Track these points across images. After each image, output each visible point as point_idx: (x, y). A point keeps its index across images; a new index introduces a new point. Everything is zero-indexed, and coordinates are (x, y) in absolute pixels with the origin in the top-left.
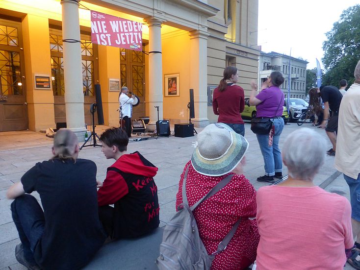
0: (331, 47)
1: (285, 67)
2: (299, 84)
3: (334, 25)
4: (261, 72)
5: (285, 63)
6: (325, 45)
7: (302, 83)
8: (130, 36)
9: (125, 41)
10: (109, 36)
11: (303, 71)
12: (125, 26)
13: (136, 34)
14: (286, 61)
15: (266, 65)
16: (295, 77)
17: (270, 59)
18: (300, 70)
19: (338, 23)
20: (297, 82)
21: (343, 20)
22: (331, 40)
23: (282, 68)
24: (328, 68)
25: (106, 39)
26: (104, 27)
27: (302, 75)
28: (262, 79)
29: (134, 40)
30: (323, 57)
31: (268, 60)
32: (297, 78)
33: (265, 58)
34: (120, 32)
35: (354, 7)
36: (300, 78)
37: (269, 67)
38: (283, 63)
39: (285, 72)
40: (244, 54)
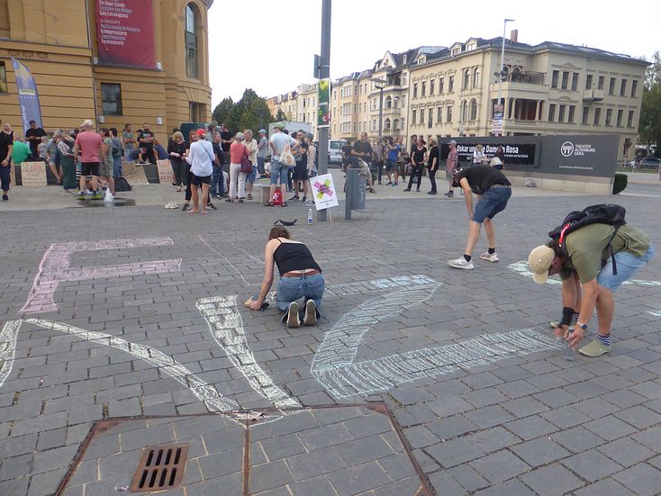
1: (561, 75)
2: (615, 112)
5: (561, 67)
7: (627, 110)
11: (630, 84)
14: (561, 61)
15: (511, 71)
16: (590, 96)
17: (522, 58)
18: (619, 82)
23: (549, 79)
27: (627, 94)
28: (494, 100)
32: (596, 100)
33: (509, 58)
36: (608, 100)
37: (517, 76)
38: (553, 66)
39: (560, 86)
40: (35, 57)
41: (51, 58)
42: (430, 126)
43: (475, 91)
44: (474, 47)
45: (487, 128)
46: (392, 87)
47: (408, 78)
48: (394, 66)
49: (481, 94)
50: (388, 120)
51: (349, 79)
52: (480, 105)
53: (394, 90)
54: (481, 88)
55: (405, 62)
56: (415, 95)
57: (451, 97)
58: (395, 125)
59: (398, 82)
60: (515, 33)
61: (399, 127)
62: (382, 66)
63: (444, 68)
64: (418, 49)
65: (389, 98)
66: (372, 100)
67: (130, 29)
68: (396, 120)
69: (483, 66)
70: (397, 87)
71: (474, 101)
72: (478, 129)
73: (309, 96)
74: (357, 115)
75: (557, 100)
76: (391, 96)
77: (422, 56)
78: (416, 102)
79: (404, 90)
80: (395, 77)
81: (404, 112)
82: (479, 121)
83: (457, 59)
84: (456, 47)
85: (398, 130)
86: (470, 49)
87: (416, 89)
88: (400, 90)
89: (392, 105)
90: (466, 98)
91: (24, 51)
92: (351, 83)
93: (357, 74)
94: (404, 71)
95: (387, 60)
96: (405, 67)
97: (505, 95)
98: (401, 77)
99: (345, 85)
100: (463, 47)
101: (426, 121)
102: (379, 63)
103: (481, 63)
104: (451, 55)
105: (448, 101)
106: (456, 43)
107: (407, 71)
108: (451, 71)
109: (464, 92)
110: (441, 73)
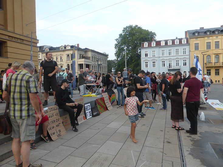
0: (119, 47)
1: (93, 57)
2: (103, 68)
3: (120, 35)
4: (78, 60)
6: (116, 46)
7: (105, 67)
11: (105, 60)
14: (93, 54)
15: (81, 56)
17: (84, 52)
18: (103, 60)
19: (121, 34)
20: (101, 66)
21: (124, 33)
22: (119, 43)
23: (91, 59)
24: (119, 59)
27: (105, 63)
28: (79, 64)
30: (115, 53)
31: (82, 53)
32: (101, 64)
33: (81, 52)
35: (129, 26)
36: (103, 65)
37: (83, 57)
38: (92, 55)
39: (93, 61)
41: (25, 42)
44: (69, 48)
45: (78, 73)
47: (41, 56)
57: (62, 63)
60: (78, 45)
63: (58, 53)
64: (43, 46)
75: (93, 64)
77: (47, 49)
79: (40, 60)
83: (63, 51)
84: (62, 47)
86: (68, 48)
90: (69, 64)
91: (14, 37)
96: (39, 52)
97: (83, 63)
100: (65, 48)
104: (60, 49)
105: (61, 64)
106: (62, 46)
107: (41, 53)
108: (61, 55)
109: (68, 62)
110: (56, 55)
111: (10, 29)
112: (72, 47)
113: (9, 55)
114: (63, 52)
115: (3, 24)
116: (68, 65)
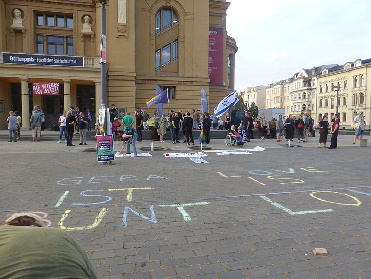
8: (52, 89)
9: (50, 91)
10: (41, 90)
12: (49, 86)
13: (55, 88)
25: (40, 92)
26: (39, 87)
29: (54, 90)
34: (47, 88)
40: (188, 83)
41: (194, 83)
42: (332, 107)
43: (361, 88)
44: (360, 64)
46: (307, 88)
47: (316, 82)
48: (307, 76)
49: (366, 90)
50: (304, 105)
51: (277, 84)
52: (366, 96)
53: (308, 89)
54: (366, 87)
55: (314, 74)
56: (321, 91)
57: (345, 92)
58: (308, 108)
59: (309, 85)
61: (311, 109)
62: (299, 76)
63: (341, 76)
64: (322, 67)
65: (305, 93)
66: (294, 95)
67: (214, 68)
68: (309, 105)
69: (367, 74)
70: (309, 87)
71: (362, 94)
72: (365, 109)
73: (251, 93)
74: (283, 103)
76: (306, 92)
77: (325, 70)
78: (322, 95)
79: (314, 89)
80: (307, 82)
81: (314, 101)
82: (366, 105)
83: (349, 71)
84: (348, 65)
85: (311, 110)
86: (357, 66)
87: (321, 88)
88: (311, 89)
89: (307, 97)
90: (357, 92)
91: (184, 81)
92: (279, 86)
93: (283, 81)
94: (313, 79)
95: (302, 73)
96: (314, 76)
98: (312, 82)
99: (275, 87)
100: (353, 65)
101: (329, 105)
102: (297, 75)
103: (365, 73)
104: (345, 69)
105: (344, 94)
106: (348, 63)
107: (315, 78)
108: (345, 78)
109: (355, 89)
110: (338, 79)
111: (181, 74)
112: (364, 62)
113: (177, 97)
114: (348, 73)
115: (176, 71)
116: (355, 95)
